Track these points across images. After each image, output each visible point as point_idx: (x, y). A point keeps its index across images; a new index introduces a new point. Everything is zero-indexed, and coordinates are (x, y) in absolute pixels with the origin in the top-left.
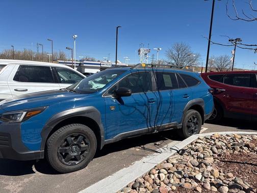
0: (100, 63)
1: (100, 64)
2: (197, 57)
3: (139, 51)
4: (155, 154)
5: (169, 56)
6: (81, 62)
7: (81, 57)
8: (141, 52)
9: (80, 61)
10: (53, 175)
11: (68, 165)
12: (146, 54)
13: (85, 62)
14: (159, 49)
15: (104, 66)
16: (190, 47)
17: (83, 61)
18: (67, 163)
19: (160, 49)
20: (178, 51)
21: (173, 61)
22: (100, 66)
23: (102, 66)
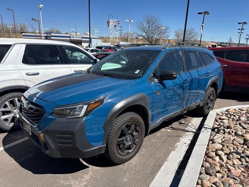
0: (69, 35)
1: (70, 37)
2: (167, 29)
3: (108, 22)
4: (187, 133)
5: (140, 28)
6: (48, 35)
7: (47, 29)
8: (111, 24)
9: (46, 33)
10: (110, 168)
11: (124, 156)
12: (115, 26)
13: (52, 34)
14: (130, 21)
15: (73, 39)
16: (160, 19)
17: (50, 33)
18: (123, 154)
19: (132, 21)
20: (148, 23)
21: (144, 34)
22: (69, 39)
23: (71, 38)
